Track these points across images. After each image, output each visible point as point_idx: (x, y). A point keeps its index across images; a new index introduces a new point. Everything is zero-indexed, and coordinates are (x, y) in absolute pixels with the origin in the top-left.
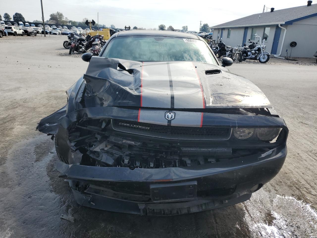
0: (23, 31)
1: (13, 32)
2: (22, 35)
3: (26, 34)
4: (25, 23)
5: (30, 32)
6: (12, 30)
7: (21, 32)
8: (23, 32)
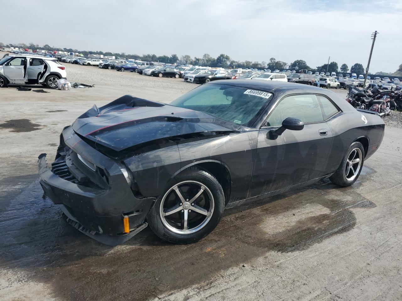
0: (339, 83)
1: (326, 84)
2: (336, 88)
3: (342, 87)
4: (359, 75)
5: (348, 85)
6: (325, 82)
7: (336, 84)
8: (338, 85)
